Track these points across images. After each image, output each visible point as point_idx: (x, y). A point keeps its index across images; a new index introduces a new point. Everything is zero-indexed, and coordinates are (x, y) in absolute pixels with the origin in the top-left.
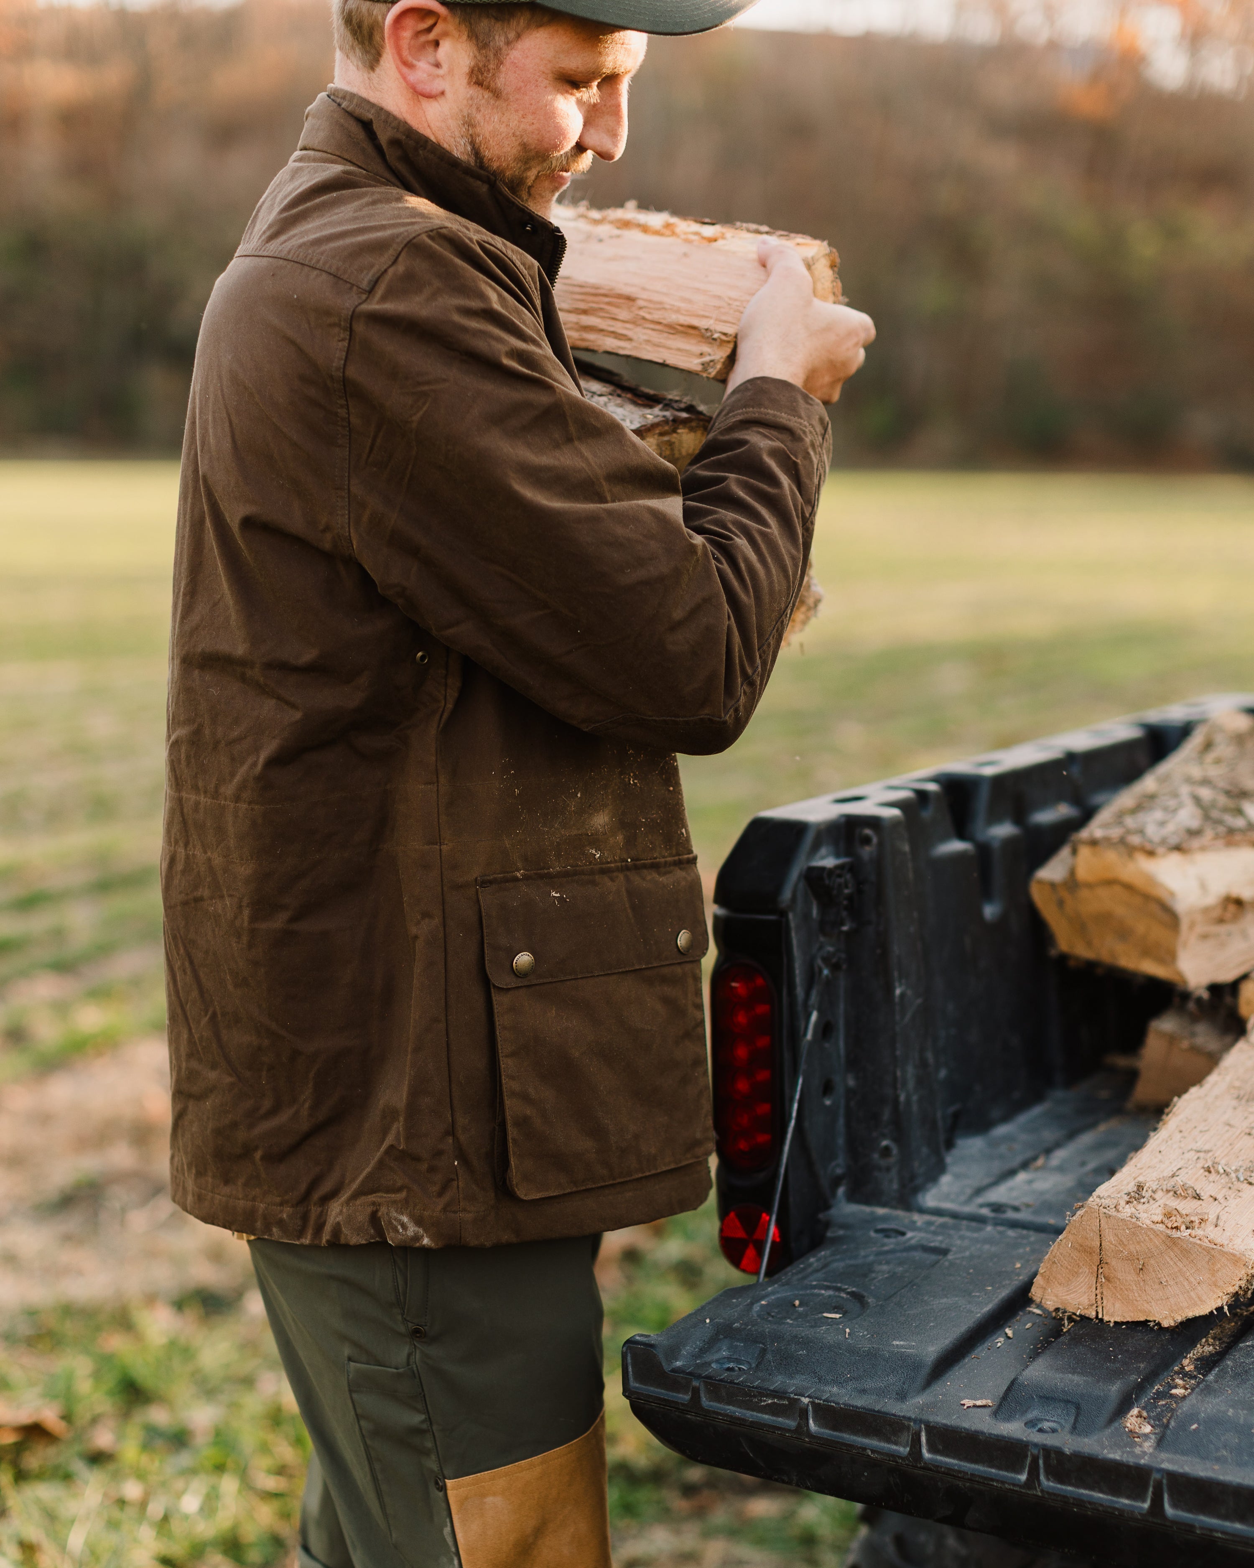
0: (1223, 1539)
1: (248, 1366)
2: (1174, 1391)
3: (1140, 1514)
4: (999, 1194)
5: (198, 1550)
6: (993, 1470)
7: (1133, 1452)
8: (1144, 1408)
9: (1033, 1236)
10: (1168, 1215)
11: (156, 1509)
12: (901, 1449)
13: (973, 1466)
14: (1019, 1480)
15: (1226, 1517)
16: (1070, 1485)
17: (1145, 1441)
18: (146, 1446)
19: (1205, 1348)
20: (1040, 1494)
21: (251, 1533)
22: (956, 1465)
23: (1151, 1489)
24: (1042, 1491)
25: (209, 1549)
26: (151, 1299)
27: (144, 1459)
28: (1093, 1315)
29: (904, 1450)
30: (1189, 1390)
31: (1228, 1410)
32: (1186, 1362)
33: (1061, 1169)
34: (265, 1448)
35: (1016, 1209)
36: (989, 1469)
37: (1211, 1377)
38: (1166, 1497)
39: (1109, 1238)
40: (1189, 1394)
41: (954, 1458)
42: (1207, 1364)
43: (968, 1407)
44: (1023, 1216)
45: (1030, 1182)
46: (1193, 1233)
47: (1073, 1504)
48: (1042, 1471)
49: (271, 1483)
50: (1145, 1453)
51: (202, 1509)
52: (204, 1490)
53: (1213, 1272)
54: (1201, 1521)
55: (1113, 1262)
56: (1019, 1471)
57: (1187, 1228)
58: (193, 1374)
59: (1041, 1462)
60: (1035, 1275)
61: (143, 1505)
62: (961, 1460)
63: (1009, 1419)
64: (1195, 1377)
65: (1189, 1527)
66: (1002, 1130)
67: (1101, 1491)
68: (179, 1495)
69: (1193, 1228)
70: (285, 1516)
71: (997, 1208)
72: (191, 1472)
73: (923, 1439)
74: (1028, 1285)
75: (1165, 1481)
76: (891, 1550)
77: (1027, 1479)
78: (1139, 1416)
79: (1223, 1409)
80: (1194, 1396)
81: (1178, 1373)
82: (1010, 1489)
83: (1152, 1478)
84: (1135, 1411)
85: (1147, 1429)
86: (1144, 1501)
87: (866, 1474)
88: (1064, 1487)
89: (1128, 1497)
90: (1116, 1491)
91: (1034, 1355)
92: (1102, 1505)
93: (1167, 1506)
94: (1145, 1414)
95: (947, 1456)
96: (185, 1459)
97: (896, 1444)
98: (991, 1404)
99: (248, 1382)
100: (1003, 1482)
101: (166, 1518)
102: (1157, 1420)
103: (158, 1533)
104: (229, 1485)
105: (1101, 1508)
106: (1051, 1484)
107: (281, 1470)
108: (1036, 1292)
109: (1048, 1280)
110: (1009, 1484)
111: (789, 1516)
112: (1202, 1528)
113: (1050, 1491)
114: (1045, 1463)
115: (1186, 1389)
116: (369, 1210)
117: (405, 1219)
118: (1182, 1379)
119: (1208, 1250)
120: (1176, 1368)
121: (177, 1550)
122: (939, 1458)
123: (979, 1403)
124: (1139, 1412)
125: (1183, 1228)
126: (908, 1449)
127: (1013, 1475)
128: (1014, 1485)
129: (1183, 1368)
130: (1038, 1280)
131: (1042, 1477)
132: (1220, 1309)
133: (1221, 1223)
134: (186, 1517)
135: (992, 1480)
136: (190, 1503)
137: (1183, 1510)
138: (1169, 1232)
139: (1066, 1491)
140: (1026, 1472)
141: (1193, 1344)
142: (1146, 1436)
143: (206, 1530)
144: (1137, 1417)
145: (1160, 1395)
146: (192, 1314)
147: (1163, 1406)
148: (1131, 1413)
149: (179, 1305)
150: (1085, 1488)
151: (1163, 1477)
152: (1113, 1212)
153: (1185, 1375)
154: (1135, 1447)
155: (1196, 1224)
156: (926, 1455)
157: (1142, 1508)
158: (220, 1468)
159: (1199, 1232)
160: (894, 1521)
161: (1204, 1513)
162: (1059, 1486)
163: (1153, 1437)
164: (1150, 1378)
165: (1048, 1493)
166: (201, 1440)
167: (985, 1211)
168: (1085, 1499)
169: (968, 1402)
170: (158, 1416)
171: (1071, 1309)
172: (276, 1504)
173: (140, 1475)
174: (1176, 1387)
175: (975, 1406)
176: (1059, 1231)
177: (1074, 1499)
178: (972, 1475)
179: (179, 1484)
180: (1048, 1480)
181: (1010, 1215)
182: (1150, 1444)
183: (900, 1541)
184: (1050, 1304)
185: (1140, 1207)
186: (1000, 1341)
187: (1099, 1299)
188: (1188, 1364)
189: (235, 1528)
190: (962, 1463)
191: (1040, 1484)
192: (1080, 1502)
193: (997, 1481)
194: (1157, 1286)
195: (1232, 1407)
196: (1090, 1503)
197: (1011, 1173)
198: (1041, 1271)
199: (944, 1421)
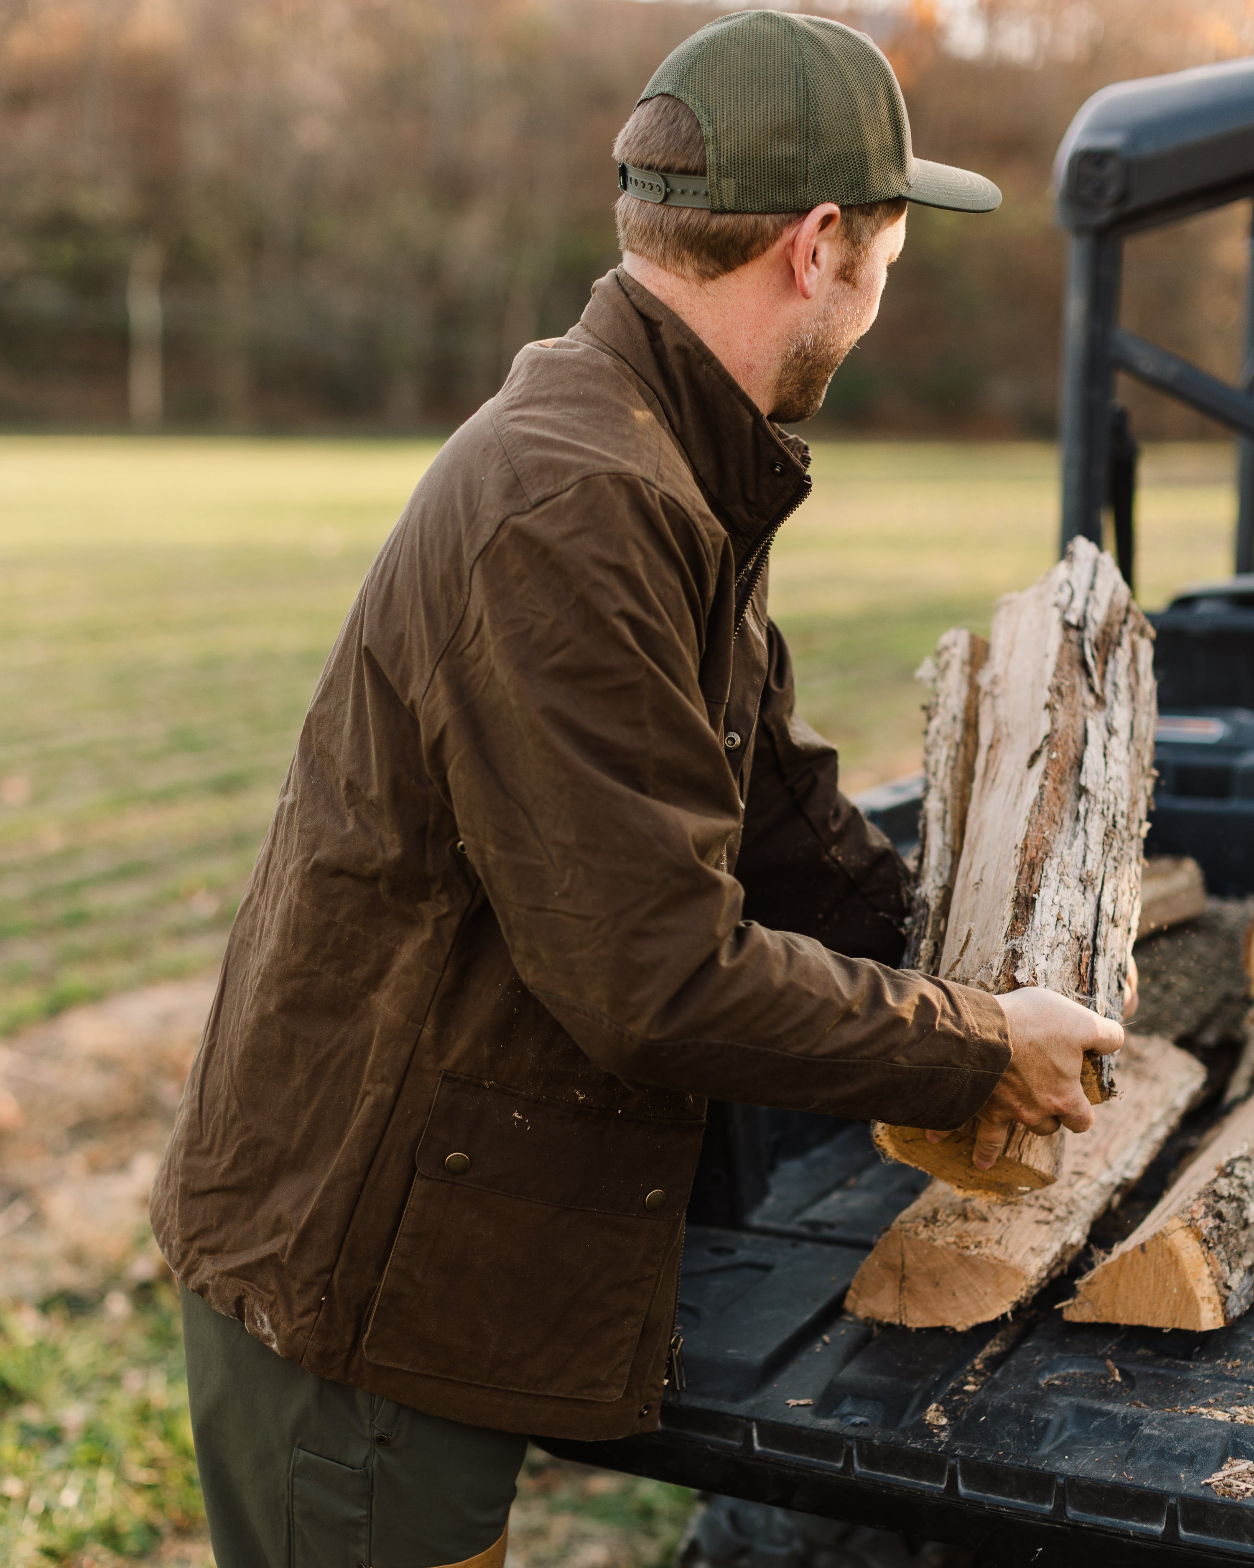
0: (1007, 1512)
1: (115, 1364)
2: (967, 1388)
3: (938, 1494)
4: (815, 1213)
5: (78, 1541)
6: (815, 1460)
7: (932, 1441)
8: (940, 1403)
9: (846, 1252)
10: (960, 1237)
11: (37, 1504)
12: (736, 1443)
13: (797, 1456)
14: (836, 1467)
15: (1010, 1495)
16: (880, 1470)
17: (942, 1431)
18: (22, 1445)
19: (993, 1348)
20: (854, 1479)
21: (127, 1523)
22: (782, 1456)
23: (947, 1473)
24: (856, 1476)
25: (88, 1539)
26: (17, 1303)
27: (21, 1457)
28: (897, 1322)
29: (737, 1444)
30: (979, 1387)
31: (1011, 1404)
32: (977, 1361)
33: (870, 1188)
34: (137, 1443)
35: (831, 1226)
36: (811, 1459)
37: (997, 1375)
38: (959, 1478)
39: (910, 1258)
40: (980, 1390)
41: (781, 1450)
42: (994, 1362)
43: (793, 1406)
44: (837, 1233)
45: (842, 1201)
46: (982, 1251)
47: (882, 1486)
48: (855, 1459)
49: (143, 1476)
50: (941, 1442)
51: (80, 1503)
52: (81, 1483)
53: (999, 1285)
54: (989, 1498)
55: (914, 1277)
56: (837, 1461)
57: (976, 1247)
58: (63, 1372)
59: (855, 1452)
60: (847, 1288)
61: (25, 1501)
62: (787, 1452)
63: (827, 1416)
64: (983, 1375)
65: (980, 1504)
66: (818, 1153)
67: (906, 1476)
68: (59, 1490)
69: (981, 1247)
70: (159, 1506)
71: (814, 1225)
72: (69, 1467)
73: (755, 1435)
74: (841, 1297)
75: (958, 1466)
76: (725, 1525)
77: (843, 1466)
78: (937, 1410)
79: (1007, 1402)
80: (983, 1392)
81: (970, 1371)
82: (829, 1476)
83: (948, 1463)
84: (934, 1406)
85: (944, 1421)
86: (942, 1483)
87: (706, 1465)
88: (874, 1473)
89: (928, 1480)
90: (918, 1475)
91: (848, 1358)
92: (906, 1487)
93: (960, 1486)
94: (941, 1408)
95: (775, 1448)
96: (58, 1456)
97: (731, 1439)
98: (811, 1403)
99: (114, 1380)
100: (823, 1470)
101: (47, 1512)
102: (951, 1413)
103: (40, 1525)
104: (105, 1478)
105: (905, 1490)
106: (864, 1470)
107: (152, 1463)
108: (848, 1304)
109: (858, 1293)
110: (829, 1471)
111: (627, 1492)
112: (989, 1504)
113: (863, 1476)
114: (858, 1453)
115: (977, 1385)
116: (238, 1293)
117: (266, 1319)
118: (973, 1376)
119: (994, 1266)
120: (968, 1367)
121: (58, 1541)
122: (769, 1450)
123: (802, 1402)
124: (937, 1407)
125: (972, 1247)
126: (741, 1443)
127: (831, 1463)
128: (833, 1472)
129: (973, 1366)
130: (851, 1293)
131: (856, 1465)
132: (1004, 1316)
133: (1004, 1242)
134: (66, 1510)
135: (814, 1468)
136: (69, 1498)
137: (974, 1490)
138: (960, 1251)
139: (876, 1475)
140: (843, 1459)
141: (982, 1346)
142: (942, 1428)
143: (84, 1521)
144: (935, 1411)
145: (955, 1391)
146: (58, 1314)
147: (957, 1400)
148: (930, 1408)
149: (45, 1307)
150: (892, 1474)
151: (957, 1463)
152: (911, 1234)
153: (977, 1373)
154: (934, 1437)
155: (984, 1244)
156: (757, 1447)
157: (939, 1489)
158: (95, 1463)
159: (987, 1251)
160: (727, 1502)
161: (992, 1493)
162: (870, 1472)
163: (948, 1428)
164: (946, 1377)
165: (861, 1478)
166: (72, 1437)
167: (805, 1230)
168: (892, 1482)
169: (792, 1402)
170: (31, 1415)
171: (878, 1318)
172: (148, 1496)
173: (18, 1472)
174: (968, 1383)
175: (798, 1405)
176: (868, 1247)
177: (883, 1482)
178: (797, 1464)
179: (57, 1479)
180: (861, 1467)
181: (826, 1232)
182: (946, 1434)
183: (733, 1517)
184: (861, 1313)
185: (936, 1230)
186: (818, 1347)
187: (902, 1309)
188: (978, 1363)
189: (112, 1519)
190: (789, 1455)
191: (854, 1471)
192: (888, 1485)
193: (818, 1469)
194: (951, 1297)
195: (1014, 1400)
196: (896, 1485)
197: (825, 1193)
198: (854, 1285)
199: (773, 1419)
